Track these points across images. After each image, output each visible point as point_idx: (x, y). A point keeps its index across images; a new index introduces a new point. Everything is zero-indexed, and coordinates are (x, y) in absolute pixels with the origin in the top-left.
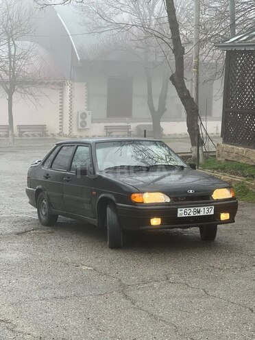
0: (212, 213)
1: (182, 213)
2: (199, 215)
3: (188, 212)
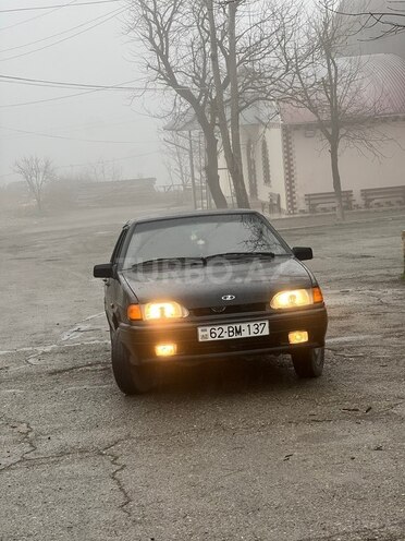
1: (205, 334)
2: (239, 336)
3: (218, 332)
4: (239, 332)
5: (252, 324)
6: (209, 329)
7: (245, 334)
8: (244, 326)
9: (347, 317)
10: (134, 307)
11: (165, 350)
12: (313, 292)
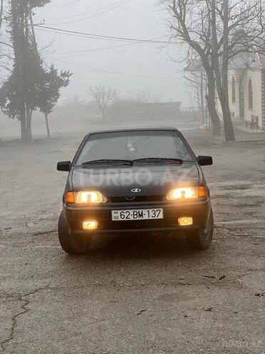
0: (161, 216)
1: (117, 215)
2: (141, 218)
3: (126, 215)
4: (141, 215)
5: (150, 211)
6: (120, 212)
7: (145, 217)
8: (145, 211)
9: (256, 206)
10: (70, 194)
11: (90, 225)
12: (199, 189)
